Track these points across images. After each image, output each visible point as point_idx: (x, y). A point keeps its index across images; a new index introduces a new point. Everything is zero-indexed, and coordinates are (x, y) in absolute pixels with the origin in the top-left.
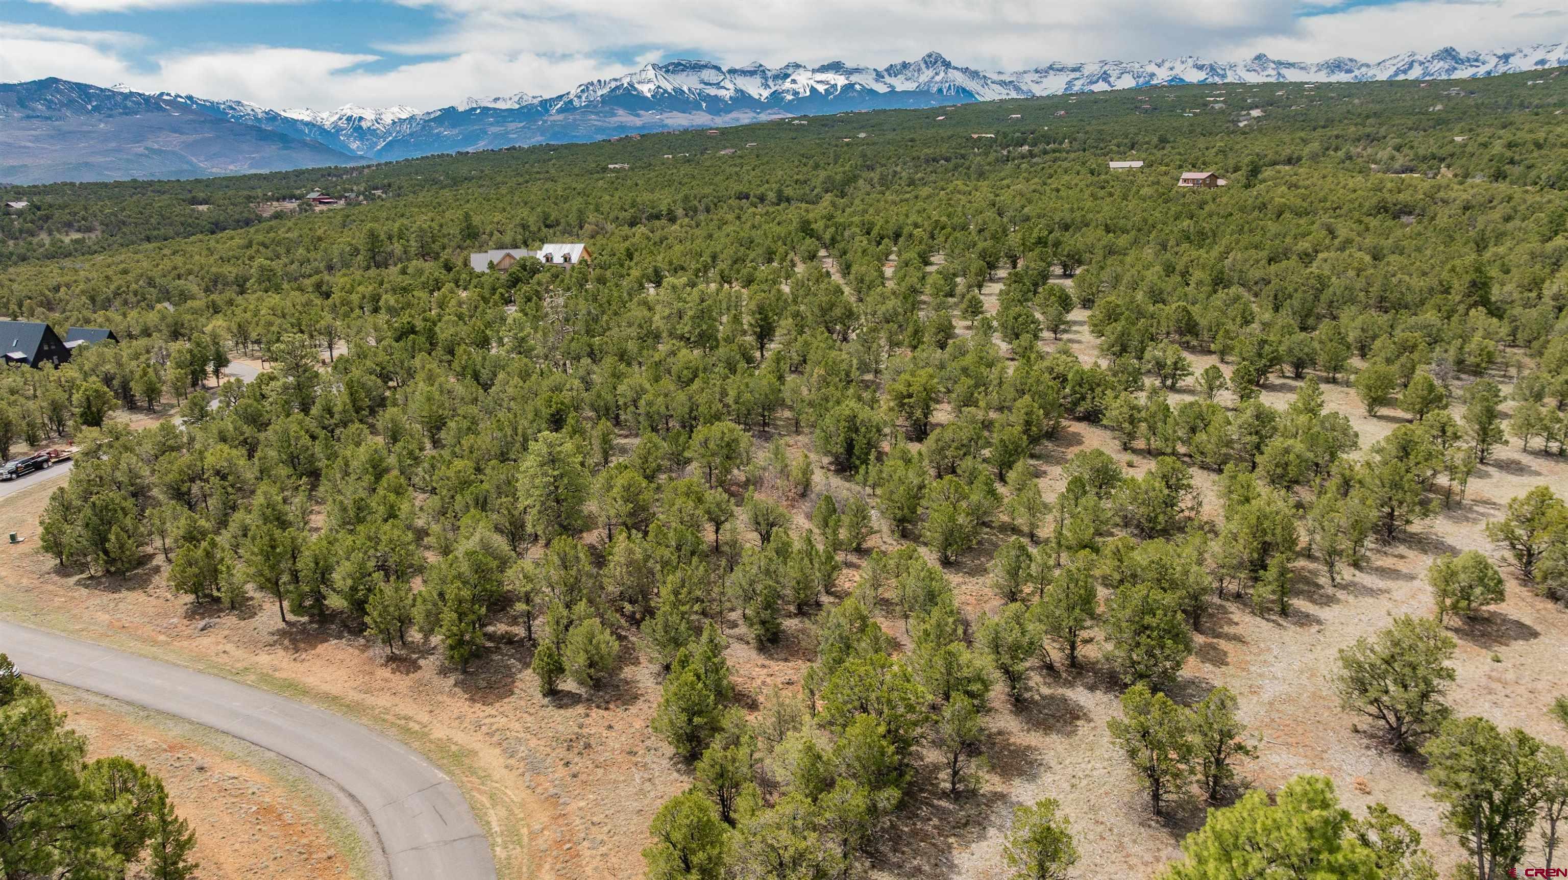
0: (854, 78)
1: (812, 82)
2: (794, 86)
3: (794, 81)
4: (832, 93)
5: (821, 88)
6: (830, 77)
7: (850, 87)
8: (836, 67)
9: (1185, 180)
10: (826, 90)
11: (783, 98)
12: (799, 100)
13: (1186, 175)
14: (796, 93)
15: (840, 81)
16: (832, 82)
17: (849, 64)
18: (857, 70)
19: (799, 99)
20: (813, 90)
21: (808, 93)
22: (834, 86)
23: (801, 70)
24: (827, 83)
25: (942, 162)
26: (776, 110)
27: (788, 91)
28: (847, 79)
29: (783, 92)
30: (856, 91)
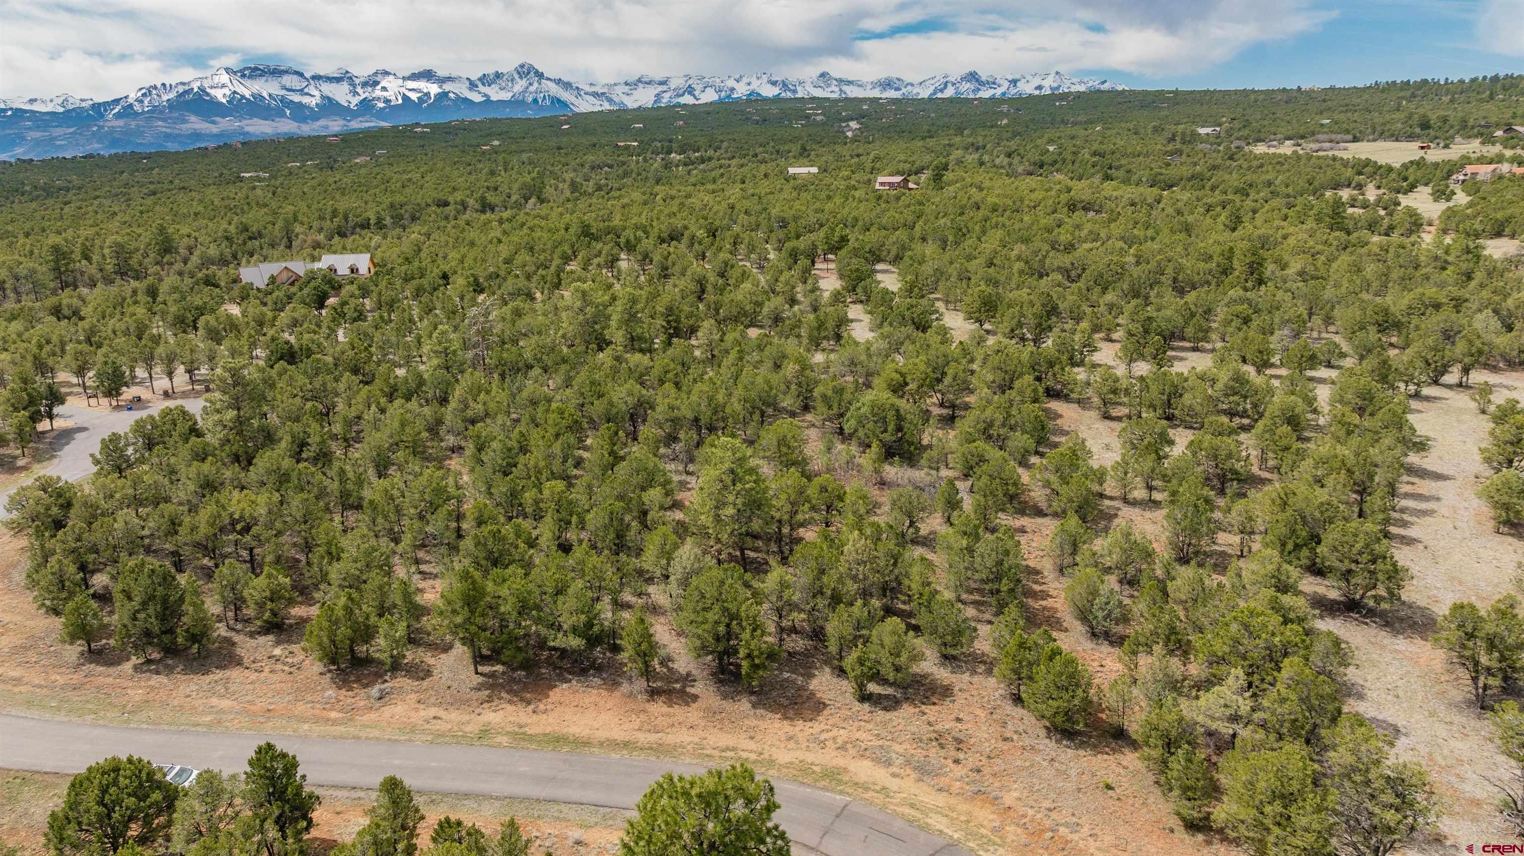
0: (447, 87)
1: (403, 90)
2: (385, 94)
3: (384, 89)
4: (425, 102)
5: (414, 96)
6: (422, 85)
7: (443, 95)
8: (428, 75)
9: (882, 184)
10: (419, 98)
11: (374, 106)
12: (391, 109)
13: (881, 179)
14: (387, 101)
15: (434, 89)
16: (425, 91)
17: (441, 73)
18: (449, 79)
19: (391, 107)
20: (405, 98)
21: (400, 101)
22: (428, 94)
23: (391, 78)
24: (419, 91)
25: (606, 169)
26: (367, 117)
27: (379, 99)
28: (440, 87)
29: (373, 99)
30: (450, 99)
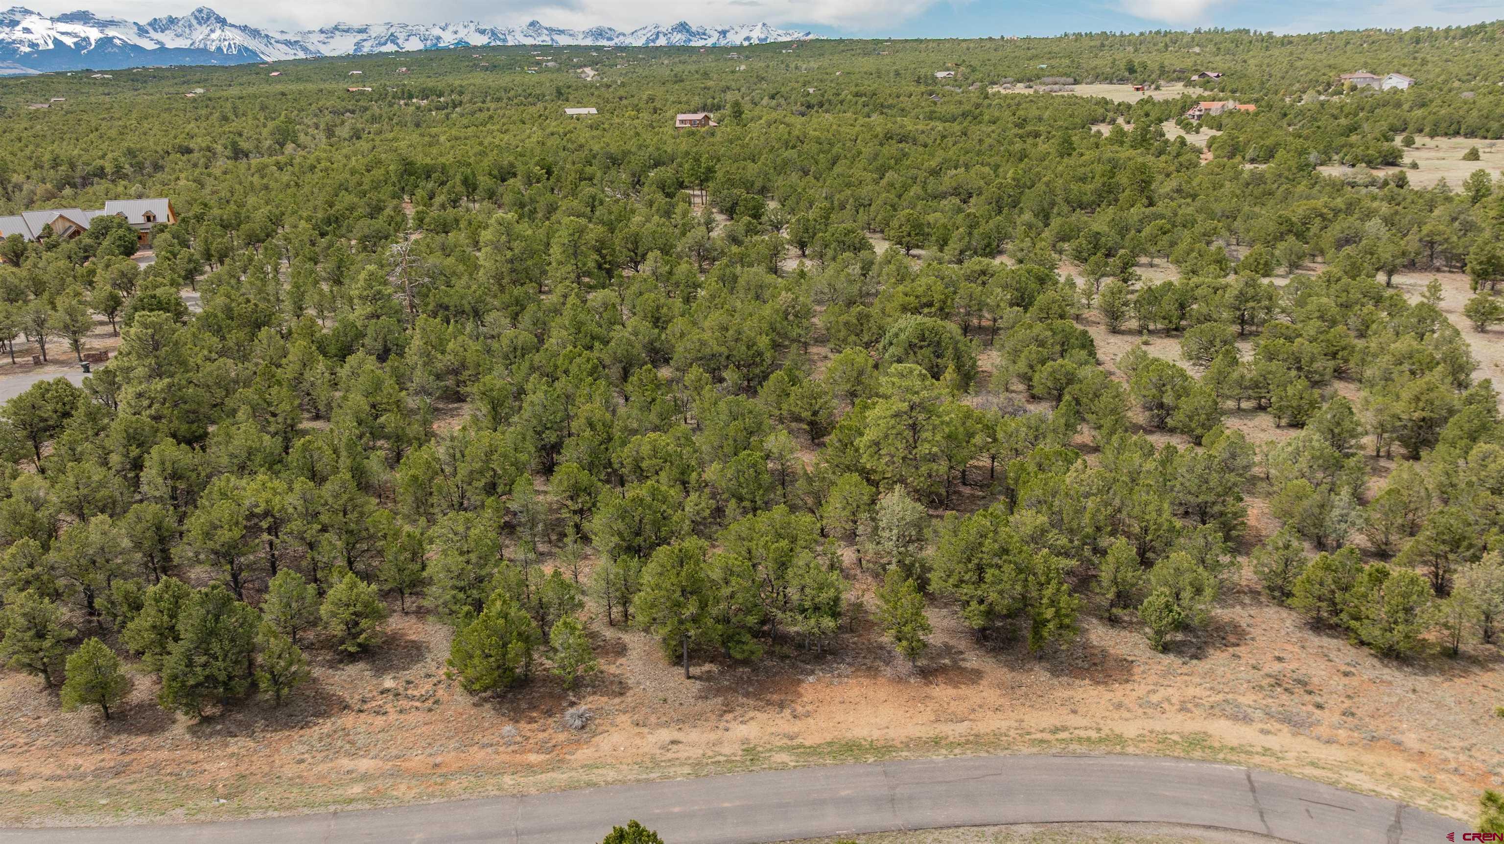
0: (111, 32)
1: (53, 33)
2: (29, 36)
3: (27, 30)
4: (85, 48)
5: (69, 41)
6: (78, 28)
7: (107, 42)
8: (83, 17)
10: (75, 44)
11: (15, 50)
12: (37, 54)
14: (33, 45)
15: (94, 34)
16: (83, 35)
17: (100, 16)
18: (112, 23)
19: (38, 52)
20: (56, 41)
21: (51, 46)
22: (86, 39)
23: (35, 18)
24: (76, 35)
26: (8, 63)
27: (21, 42)
28: (102, 32)
29: (14, 42)
30: (116, 46)
